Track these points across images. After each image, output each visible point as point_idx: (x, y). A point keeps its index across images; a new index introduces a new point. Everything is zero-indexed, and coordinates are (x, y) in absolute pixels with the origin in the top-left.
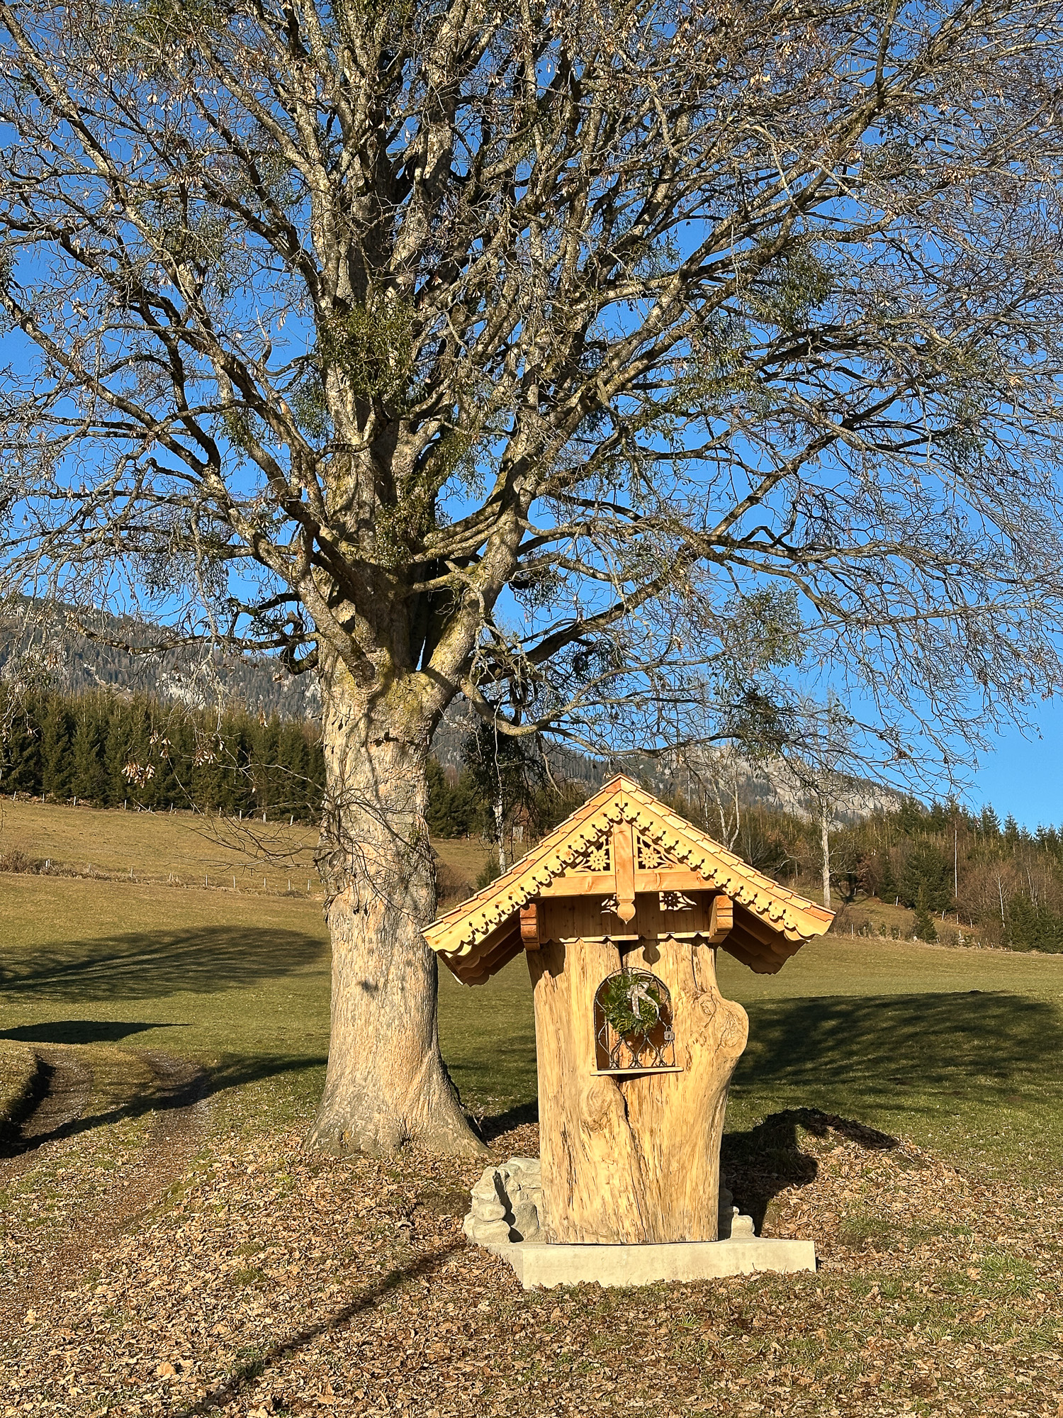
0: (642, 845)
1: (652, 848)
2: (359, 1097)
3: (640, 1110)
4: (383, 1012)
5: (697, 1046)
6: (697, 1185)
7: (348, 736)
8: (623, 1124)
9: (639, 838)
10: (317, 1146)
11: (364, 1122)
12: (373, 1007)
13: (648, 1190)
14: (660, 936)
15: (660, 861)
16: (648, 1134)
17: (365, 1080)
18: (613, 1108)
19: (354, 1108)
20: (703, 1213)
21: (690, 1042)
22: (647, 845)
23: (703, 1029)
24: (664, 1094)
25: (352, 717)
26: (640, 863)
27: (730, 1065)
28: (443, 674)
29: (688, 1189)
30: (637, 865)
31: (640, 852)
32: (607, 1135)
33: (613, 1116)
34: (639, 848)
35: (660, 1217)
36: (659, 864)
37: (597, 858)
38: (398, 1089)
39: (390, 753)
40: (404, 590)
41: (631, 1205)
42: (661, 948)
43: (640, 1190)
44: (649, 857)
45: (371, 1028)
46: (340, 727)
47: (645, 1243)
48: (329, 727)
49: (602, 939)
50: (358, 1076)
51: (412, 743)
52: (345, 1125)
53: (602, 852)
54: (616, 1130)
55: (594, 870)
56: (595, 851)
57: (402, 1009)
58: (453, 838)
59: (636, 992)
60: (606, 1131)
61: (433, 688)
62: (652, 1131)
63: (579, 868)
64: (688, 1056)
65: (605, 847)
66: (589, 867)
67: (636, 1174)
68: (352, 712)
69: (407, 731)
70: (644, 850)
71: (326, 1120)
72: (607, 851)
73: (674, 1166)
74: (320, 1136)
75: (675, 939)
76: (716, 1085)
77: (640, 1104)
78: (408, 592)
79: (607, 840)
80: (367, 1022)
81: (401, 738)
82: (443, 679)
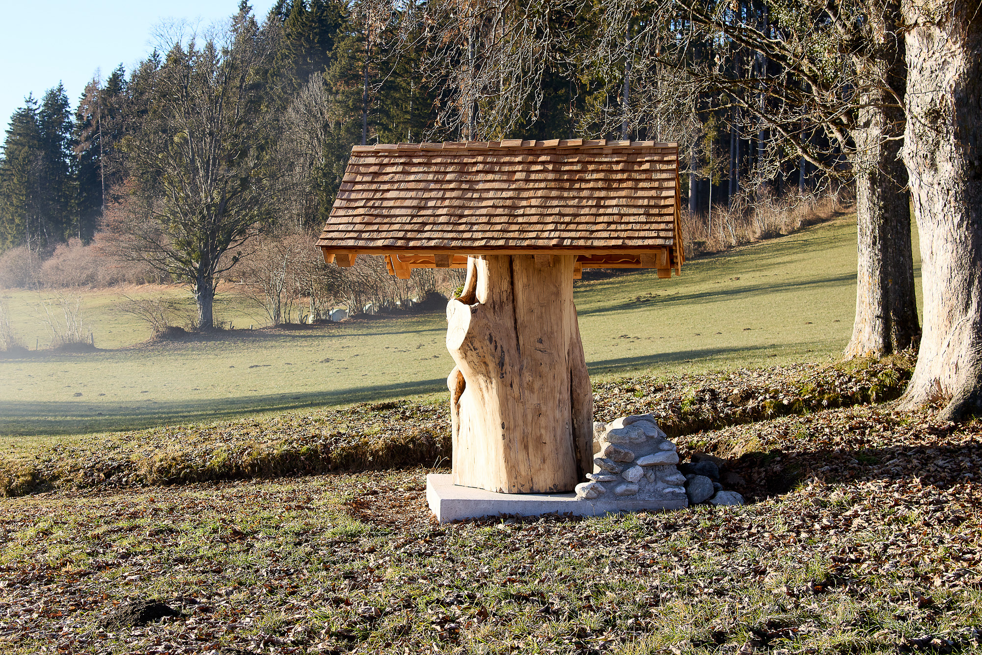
81: (921, 21)
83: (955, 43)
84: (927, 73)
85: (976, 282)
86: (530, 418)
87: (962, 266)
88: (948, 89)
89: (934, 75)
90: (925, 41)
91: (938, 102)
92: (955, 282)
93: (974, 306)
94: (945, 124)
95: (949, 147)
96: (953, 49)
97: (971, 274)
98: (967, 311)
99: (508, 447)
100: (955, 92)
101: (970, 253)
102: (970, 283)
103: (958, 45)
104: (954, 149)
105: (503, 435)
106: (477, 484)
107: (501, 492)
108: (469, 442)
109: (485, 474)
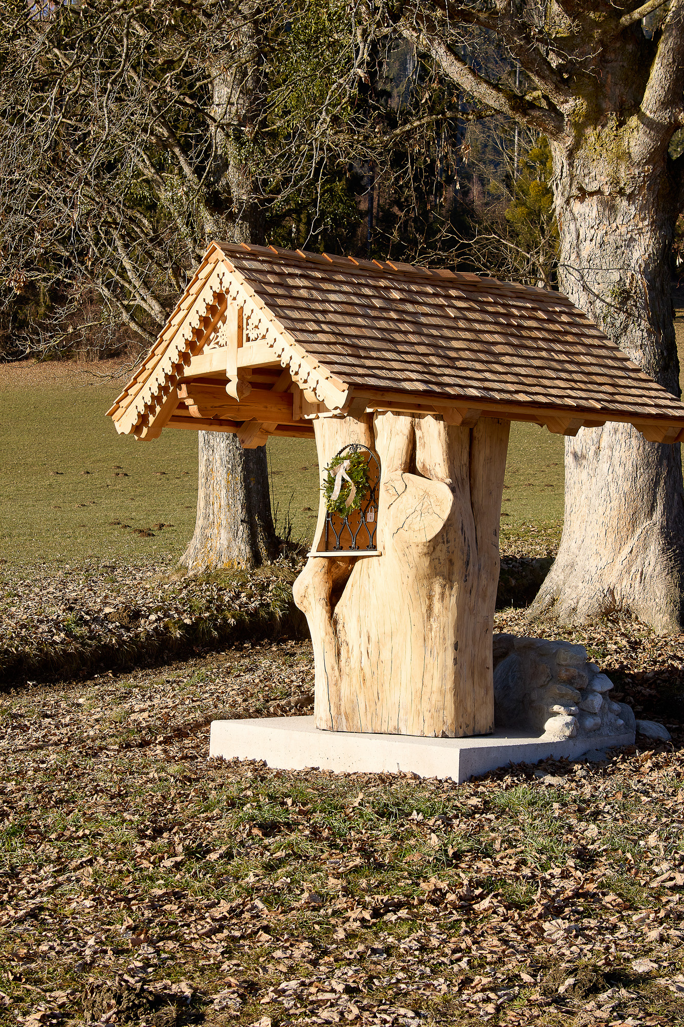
4: (594, 480)
6: (413, 676)
8: (320, 609)
16: (355, 620)
23: (387, 511)
24: (371, 579)
26: (247, 335)
29: (404, 681)
30: (245, 338)
31: (247, 324)
33: (312, 599)
34: (247, 320)
37: (223, 333)
39: (595, 209)
41: (324, 691)
43: (334, 674)
44: (253, 329)
47: (331, 729)
51: (621, 192)
52: (559, 591)
54: (314, 613)
55: (220, 346)
59: (341, 471)
60: (311, 613)
62: (359, 617)
66: (218, 344)
67: (331, 660)
69: (615, 182)
70: (250, 321)
81: (607, 190)
82: (648, 118)
83: (643, 219)
84: (609, 249)
85: (662, 484)
86: (478, 635)
87: (648, 464)
88: (637, 268)
89: (619, 251)
90: (606, 212)
91: (628, 281)
92: (640, 481)
93: (659, 509)
94: (636, 306)
95: (639, 333)
96: (640, 225)
97: (657, 474)
98: (652, 515)
99: (458, 675)
100: (644, 273)
101: (657, 450)
102: (656, 484)
103: (646, 223)
104: (645, 335)
105: (455, 659)
106: (384, 729)
107: (445, 736)
108: (367, 671)
109: (407, 713)
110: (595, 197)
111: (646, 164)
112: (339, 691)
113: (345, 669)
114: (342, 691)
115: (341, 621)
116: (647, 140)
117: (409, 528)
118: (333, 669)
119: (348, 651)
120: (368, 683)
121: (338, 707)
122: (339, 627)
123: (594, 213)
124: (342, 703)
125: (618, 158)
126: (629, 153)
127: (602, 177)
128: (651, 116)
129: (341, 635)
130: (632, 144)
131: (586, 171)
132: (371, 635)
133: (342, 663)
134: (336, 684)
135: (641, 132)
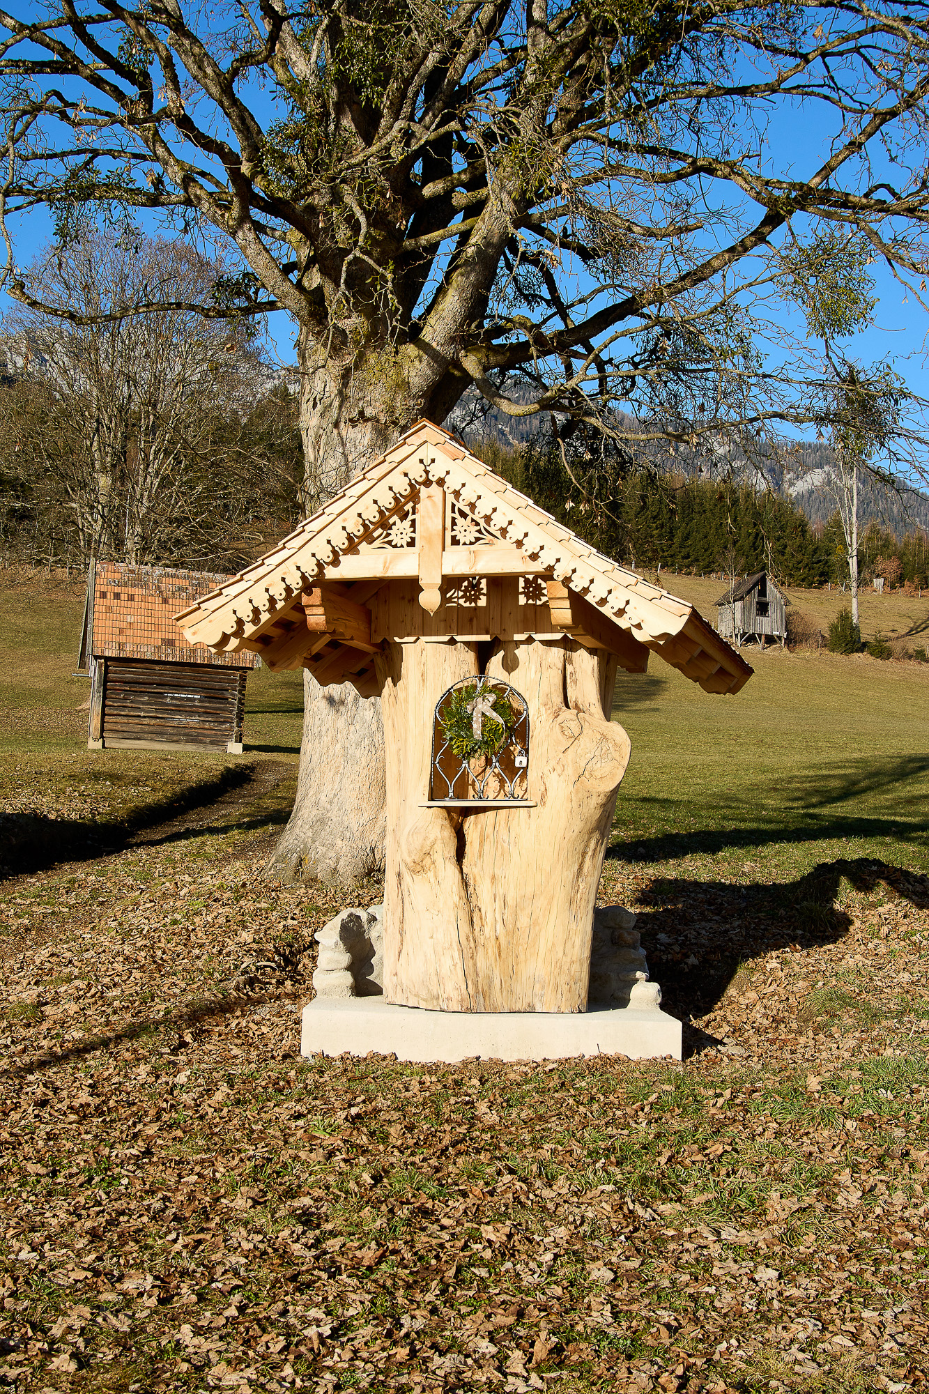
0: (457, 515)
1: (469, 519)
2: (322, 821)
3: (480, 852)
4: (352, 728)
5: (554, 776)
6: (554, 945)
7: (322, 415)
8: (452, 869)
9: (453, 505)
10: (272, 872)
11: (324, 849)
12: (341, 723)
13: (480, 949)
14: (517, 637)
15: (478, 535)
16: (488, 881)
17: (331, 803)
18: (438, 847)
19: (316, 834)
20: (564, 978)
21: (546, 772)
22: (463, 515)
23: (561, 755)
24: (513, 834)
25: (327, 394)
26: (453, 538)
27: (596, 801)
28: (434, 345)
29: (542, 951)
30: (448, 540)
31: (454, 523)
32: (432, 880)
33: (438, 858)
34: (453, 519)
35: (497, 982)
36: (477, 539)
37: (400, 530)
38: (366, 815)
39: (368, 436)
40: (393, 247)
41: (455, 965)
42: (521, 651)
43: (470, 946)
44: (465, 531)
45: (338, 746)
46: (315, 406)
47: (469, 1011)
48: (304, 407)
49: (446, 638)
50: (323, 798)
51: (395, 423)
52: (306, 850)
53: (407, 523)
54: (441, 874)
55: (395, 546)
56: (398, 521)
57: (374, 727)
58: (815, 588)
59: (480, 706)
60: (431, 874)
61: (420, 361)
62: (494, 878)
63: (377, 543)
64: (543, 789)
65: (410, 517)
66: (389, 543)
67: (465, 928)
68: (327, 389)
69: (391, 410)
70: (460, 520)
71: (286, 844)
72: (413, 521)
73: (523, 921)
74: (277, 861)
75: (542, 642)
76: (578, 825)
77: (481, 844)
78: (397, 249)
79: (414, 508)
80: (335, 740)
81: (383, 418)
82: (434, 350)
106: (519, 1006)
107: (580, 1012)
108: (503, 940)
109: (543, 988)
110: (370, 424)
111: (420, 397)
112: (475, 965)
113: (481, 940)
114: (479, 965)
115: (471, 882)
116: (429, 372)
117: (591, 775)
118: (468, 939)
119: (481, 918)
120: (503, 955)
121: (476, 984)
122: (471, 889)
123: (366, 441)
124: (480, 980)
125: (398, 386)
126: (408, 383)
127: (378, 404)
128: (438, 348)
129: (473, 899)
130: (413, 374)
131: (361, 395)
132: (508, 899)
133: (477, 932)
134: (472, 958)
135: (424, 363)
